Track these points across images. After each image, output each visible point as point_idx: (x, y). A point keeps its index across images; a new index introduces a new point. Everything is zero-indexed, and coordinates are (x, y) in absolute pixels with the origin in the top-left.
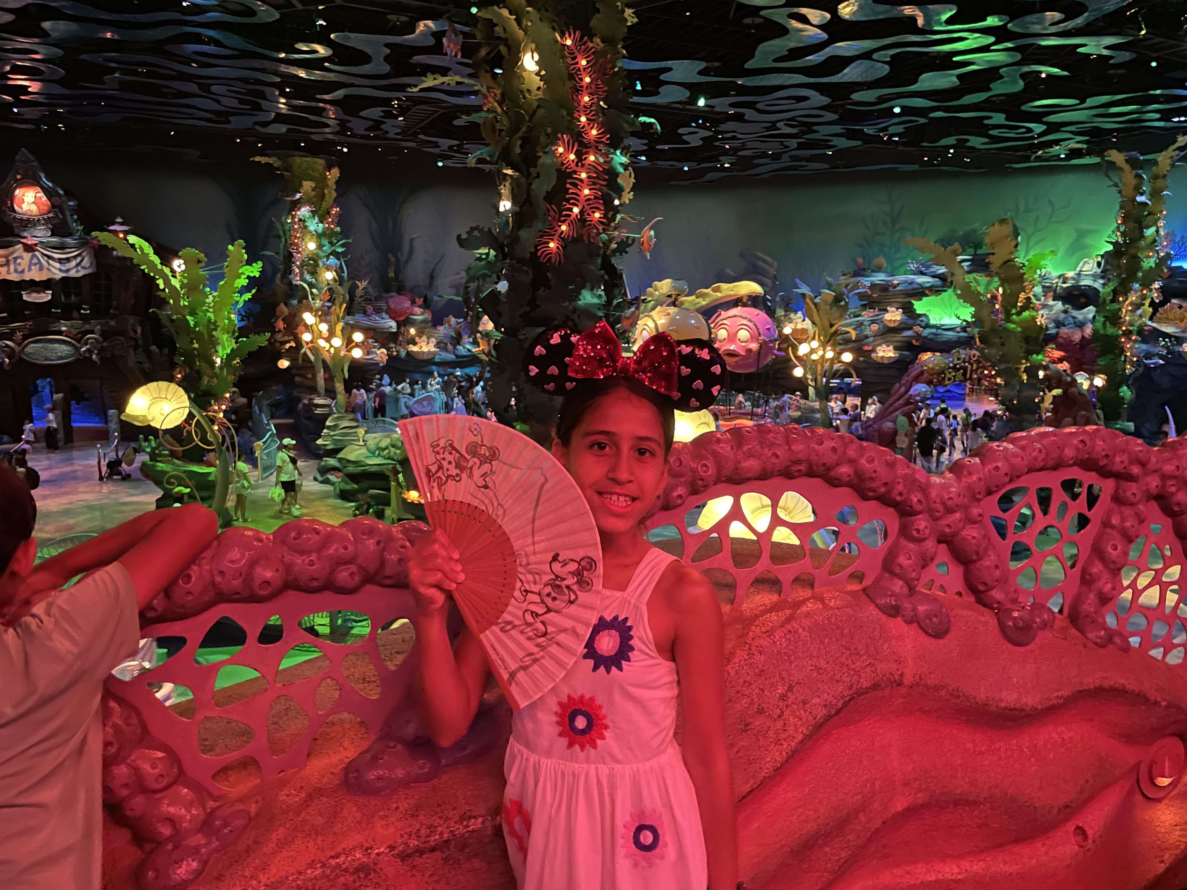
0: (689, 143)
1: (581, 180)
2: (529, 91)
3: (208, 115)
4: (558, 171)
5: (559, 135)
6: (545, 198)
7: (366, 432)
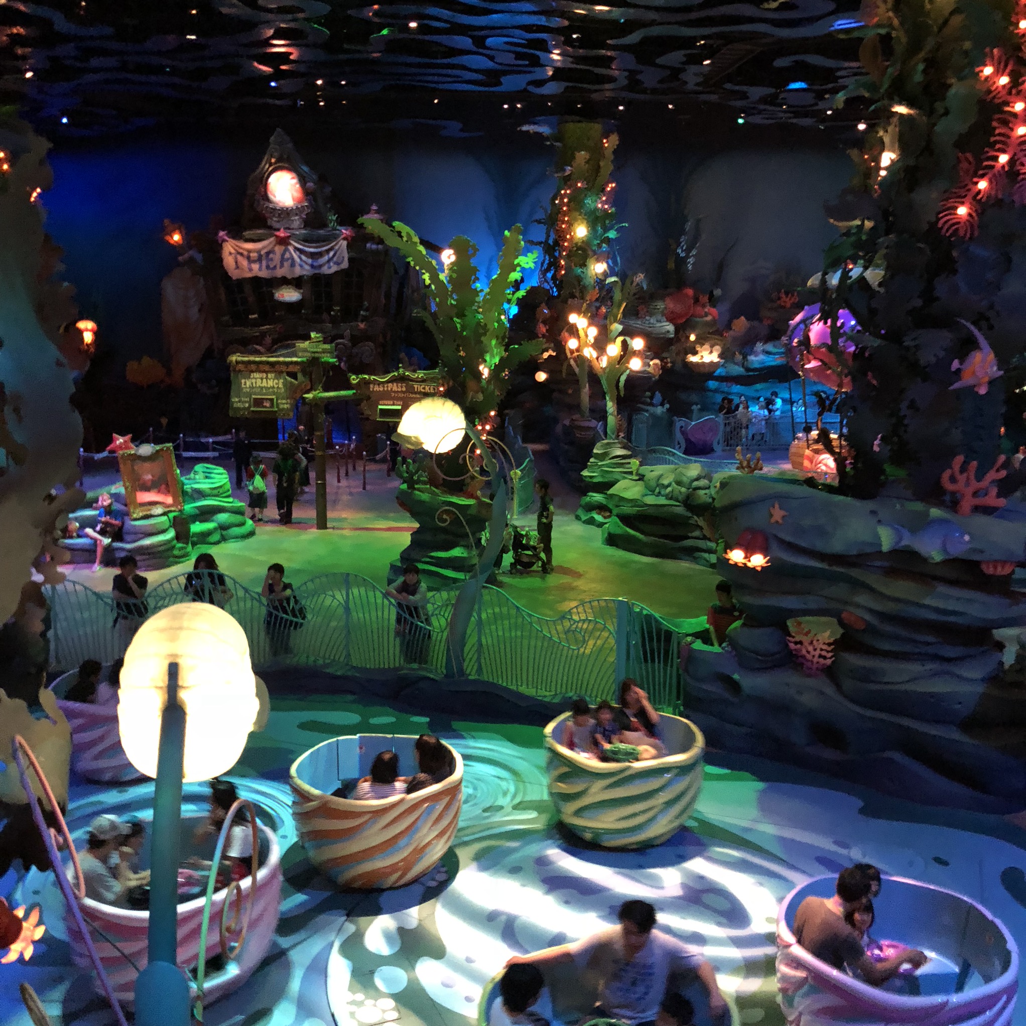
1: (1015, 115)
4: (980, 103)
5: (987, 50)
6: (955, 144)
7: (641, 464)
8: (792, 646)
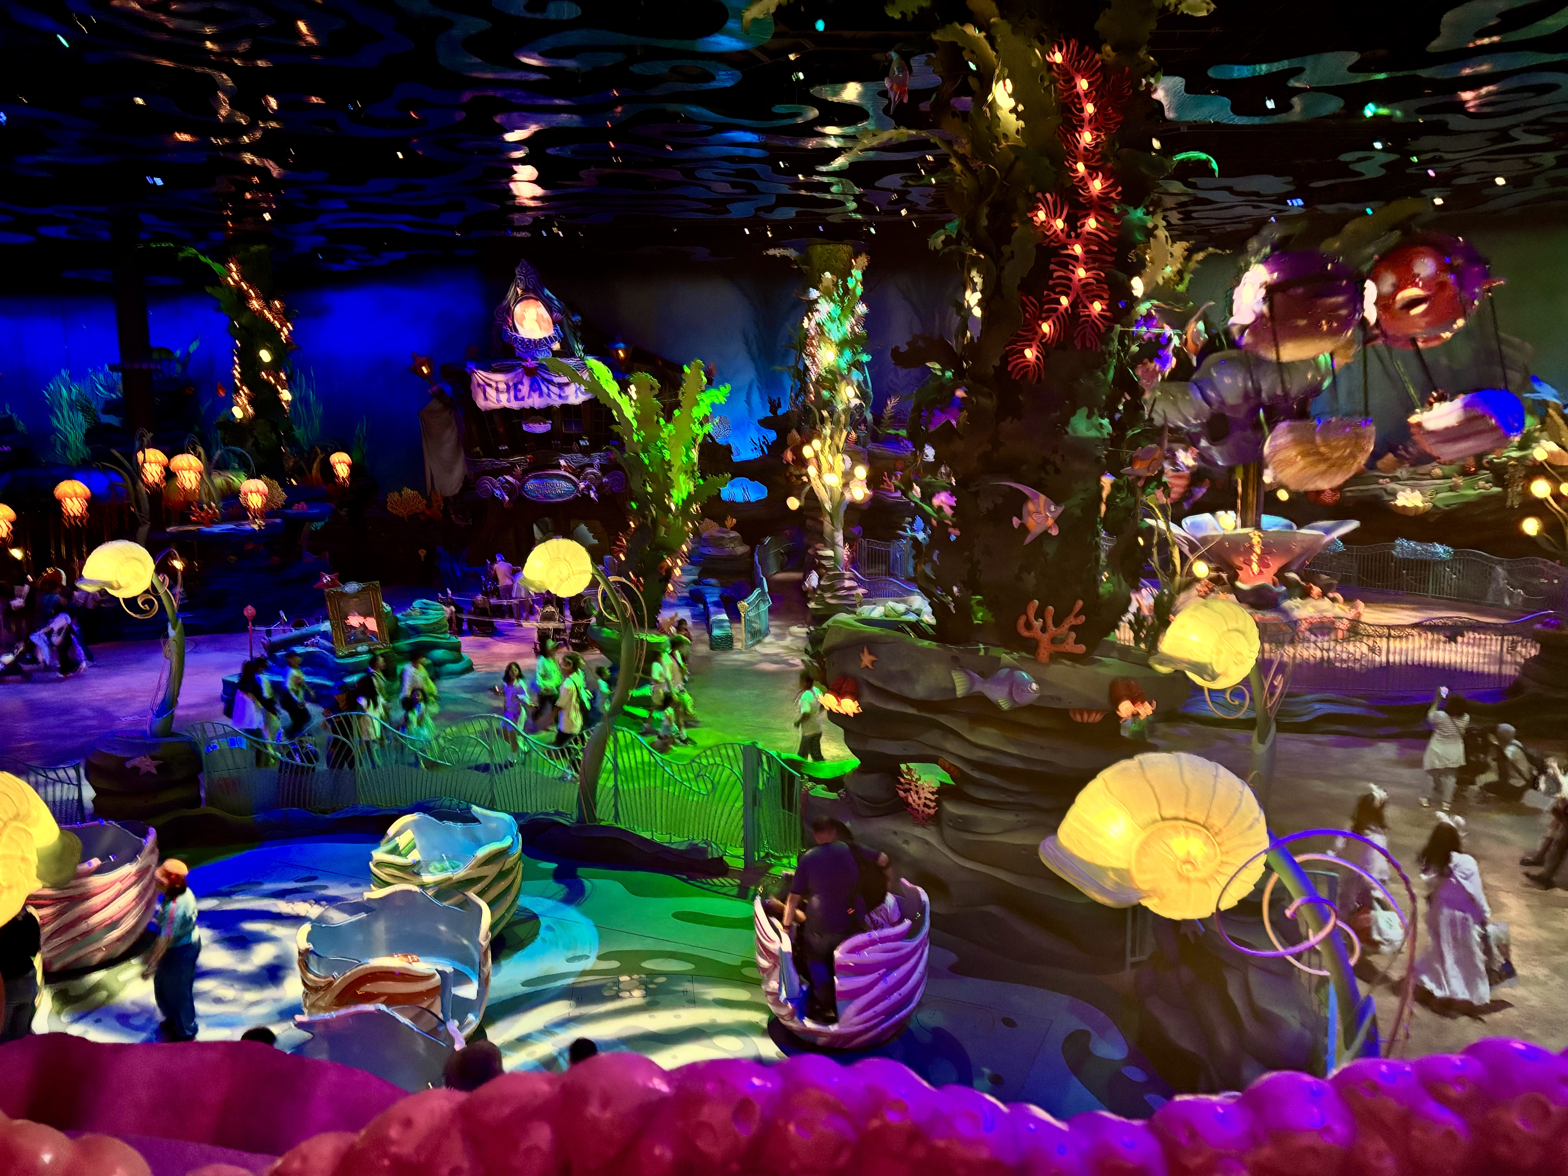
0: (1361, 174)
1: (1075, 258)
2: (1005, 136)
3: (705, 206)
4: (1039, 246)
5: (1040, 195)
6: (1020, 288)
8: (901, 793)
